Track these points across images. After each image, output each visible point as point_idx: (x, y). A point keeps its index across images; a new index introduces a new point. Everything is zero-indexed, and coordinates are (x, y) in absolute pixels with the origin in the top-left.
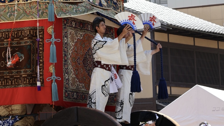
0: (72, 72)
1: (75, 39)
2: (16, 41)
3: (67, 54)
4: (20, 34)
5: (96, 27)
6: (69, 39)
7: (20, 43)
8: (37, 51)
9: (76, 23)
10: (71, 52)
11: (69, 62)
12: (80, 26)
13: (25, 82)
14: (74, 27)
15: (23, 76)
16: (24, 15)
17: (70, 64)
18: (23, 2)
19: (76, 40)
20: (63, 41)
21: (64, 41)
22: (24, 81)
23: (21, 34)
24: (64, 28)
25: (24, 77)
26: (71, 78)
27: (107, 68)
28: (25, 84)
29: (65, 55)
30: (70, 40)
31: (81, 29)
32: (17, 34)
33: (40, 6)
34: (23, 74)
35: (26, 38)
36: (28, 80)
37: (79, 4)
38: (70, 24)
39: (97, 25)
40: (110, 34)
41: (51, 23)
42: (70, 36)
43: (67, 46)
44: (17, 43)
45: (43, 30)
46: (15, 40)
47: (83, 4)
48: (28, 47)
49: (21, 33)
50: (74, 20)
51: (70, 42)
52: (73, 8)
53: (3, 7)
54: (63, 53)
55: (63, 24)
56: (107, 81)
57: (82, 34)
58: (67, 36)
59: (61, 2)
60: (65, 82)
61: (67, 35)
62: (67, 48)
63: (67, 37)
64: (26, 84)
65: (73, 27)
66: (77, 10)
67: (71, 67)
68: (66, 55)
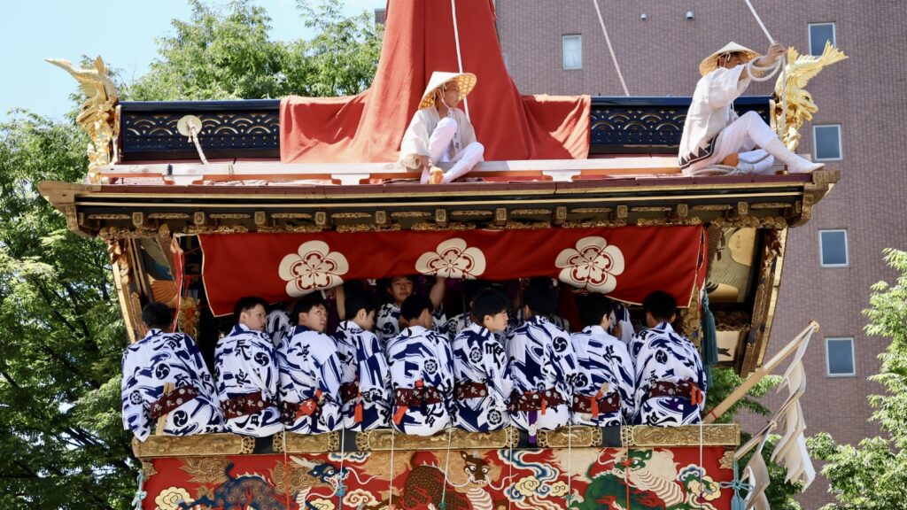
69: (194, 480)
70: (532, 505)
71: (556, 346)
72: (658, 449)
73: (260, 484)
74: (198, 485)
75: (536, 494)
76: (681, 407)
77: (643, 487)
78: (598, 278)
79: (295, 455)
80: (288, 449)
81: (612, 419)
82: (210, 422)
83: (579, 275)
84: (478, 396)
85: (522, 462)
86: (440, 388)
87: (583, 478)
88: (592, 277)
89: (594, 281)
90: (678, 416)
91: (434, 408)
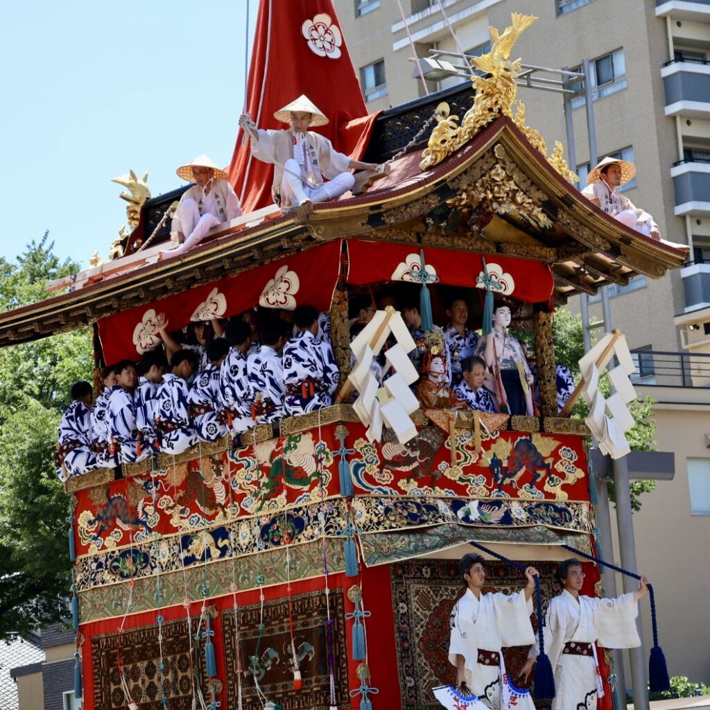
0: (426, 671)
1: (434, 602)
2: (300, 619)
3: (408, 637)
4: (306, 605)
5: (465, 575)
6: (414, 605)
7: (307, 624)
8: (337, 637)
9: (434, 569)
10: (422, 630)
11: (415, 651)
12: (449, 574)
13: (318, 703)
14: (429, 578)
15: (315, 689)
16: (311, 568)
17: (420, 656)
18: (307, 541)
19: (437, 604)
20: (396, 611)
21: (398, 611)
22: (316, 699)
23: (309, 606)
24: (397, 583)
25: (316, 692)
26: (425, 684)
27: (487, 661)
28: (318, 706)
29: (404, 639)
30: (418, 606)
31: (453, 579)
32: (301, 606)
33: (333, 547)
34: (315, 687)
35: (316, 613)
36: (322, 698)
37: (430, 532)
38: (416, 573)
39: (466, 570)
40: (550, 578)
41: (354, 580)
42: (416, 599)
43: (408, 620)
44: (303, 625)
45: (342, 594)
46: (299, 617)
47: (438, 530)
48: (320, 630)
49: (309, 603)
50: (428, 562)
51: (418, 610)
52: (410, 543)
53: (278, 554)
54: (397, 635)
55: (392, 577)
56: (490, 686)
57: (454, 588)
58: (407, 599)
59: (380, 533)
60: (404, 695)
61: (406, 596)
62: (409, 625)
63: (407, 601)
64: (320, 705)
65: (425, 578)
66: (420, 544)
67: (425, 661)
68: (406, 639)
69: (93, 504)
70: (243, 490)
71: (231, 372)
72: (304, 433)
73: (120, 501)
74: (95, 507)
75: (245, 481)
76: (298, 402)
77: (295, 465)
78: (283, 301)
79: (135, 477)
80: (128, 473)
81: (273, 417)
82: (87, 464)
83: (271, 301)
84: (200, 414)
85: (239, 459)
86: (173, 420)
87: (268, 464)
88: (279, 300)
89: (281, 303)
90: (299, 409)
91: (170, 436)
